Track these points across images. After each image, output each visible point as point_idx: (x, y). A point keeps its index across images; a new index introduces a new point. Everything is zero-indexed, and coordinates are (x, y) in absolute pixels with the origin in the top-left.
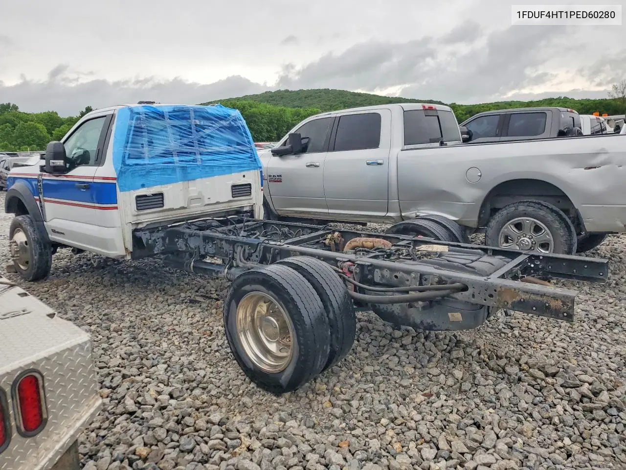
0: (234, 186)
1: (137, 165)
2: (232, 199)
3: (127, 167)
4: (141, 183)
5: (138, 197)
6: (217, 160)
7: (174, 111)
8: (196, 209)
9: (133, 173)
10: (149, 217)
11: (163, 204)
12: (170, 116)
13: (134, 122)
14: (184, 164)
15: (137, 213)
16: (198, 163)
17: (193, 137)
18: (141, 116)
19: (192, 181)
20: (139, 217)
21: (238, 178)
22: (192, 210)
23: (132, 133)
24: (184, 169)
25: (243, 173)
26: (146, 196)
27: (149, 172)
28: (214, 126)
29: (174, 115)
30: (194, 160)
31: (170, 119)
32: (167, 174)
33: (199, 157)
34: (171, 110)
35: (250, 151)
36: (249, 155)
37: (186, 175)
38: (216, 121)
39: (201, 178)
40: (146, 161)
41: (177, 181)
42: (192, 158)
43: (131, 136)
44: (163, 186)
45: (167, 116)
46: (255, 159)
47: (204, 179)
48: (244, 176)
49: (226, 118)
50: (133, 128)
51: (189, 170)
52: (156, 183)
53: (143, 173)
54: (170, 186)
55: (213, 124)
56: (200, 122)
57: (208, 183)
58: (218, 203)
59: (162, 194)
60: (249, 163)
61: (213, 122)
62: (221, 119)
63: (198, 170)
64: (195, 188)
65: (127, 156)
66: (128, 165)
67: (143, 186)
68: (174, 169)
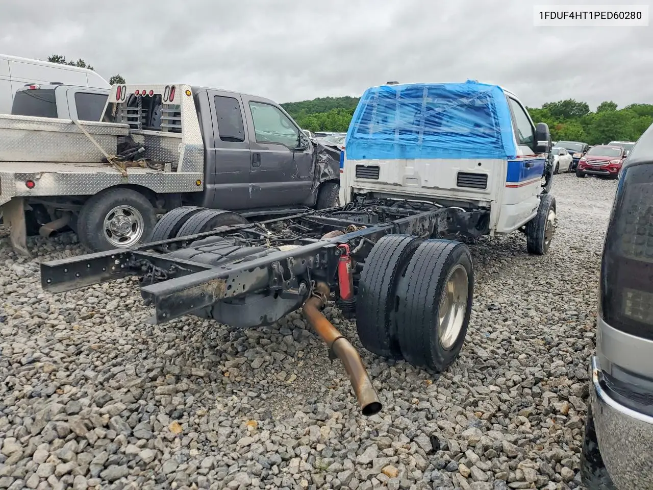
0: (459, 173)
1: (362, 138)
2: (456, 187)
3: (355, 140)
4: (363, 154)
5: (357, 166)
6: (443, 142)
7: (407, 90)
8: (413, 188)
9: (359, 144)
10: (367, 185)
11: (378, 176)
12: (401, 94)
13: (368, 101)
14: (403, 142)
15: (356, 180)
16: (419, 143)
17: (421, 115)
18: (375, 96)
19: (412, 161)
20: (359, 184)
21: (470, 166)
22: (408, 189)
23: (364, 110)
24: (402, 146)
25: (479, 161)
26: (362, 166)
27: (370, 146)
28: (450, 104)
29: (406, 94)
30: (416, 139)
31: (401, 98)
32: (386, 149)
33: (421, 136)
34: (404, 89)
35: (496, 135)
36: (494, 140)
37: (404, 152)
38: (454, 99)
39: (420, 158)
40: (370, 136)
41: (394, 159)
42: (415, 137)
43: (363, 113)
44: (381, 160)
45: (398, 94)
46: (502, 147)
47: (423, 160)
48: (480, 164)
49: (469, 94)
50: (366, 107)
51: (408, 149)
52: (375, 157)
53: (366, 147)
54: (388, 161)
55: (450, 102)
56: (434, 100)
57: (427, 164)
58: (436, 188)
59: (378, 167)
60: (491, 150)
61: (451, 100)
62: (462, 97)
63: (418, 149)
64: (412, 168)
65: (356, 130)
66: (356, 138)
67: (364, 157)
68: (393, 146)
